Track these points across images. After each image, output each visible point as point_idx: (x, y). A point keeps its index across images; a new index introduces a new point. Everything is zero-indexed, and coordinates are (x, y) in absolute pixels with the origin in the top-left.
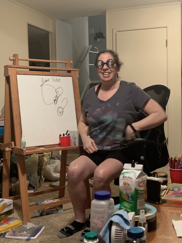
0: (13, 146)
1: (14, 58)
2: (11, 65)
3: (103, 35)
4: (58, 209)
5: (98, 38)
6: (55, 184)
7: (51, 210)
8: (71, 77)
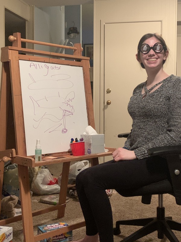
0: (14, 155)
1: (15, 38)
3: (77, 30)
4: (66, 236)
5: (72, 33)
6: (47, 199)
7: (58, 237)
8: (82, 67)
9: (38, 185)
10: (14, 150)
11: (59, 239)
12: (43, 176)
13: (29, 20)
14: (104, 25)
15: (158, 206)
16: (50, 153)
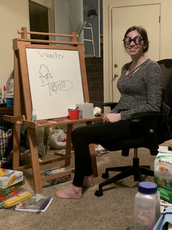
0: (24, 120)
1: (23, 32)
2: (20, 39)
3: (95, 12)
4: (67, 177)
5: (91, 15)
6: (60, 152)
7: (61, 179)
8: (78, 51)
9: (55, 142)
10: (24, 116)
11: (62, 180)
12: (58, 135)
13: (50, 8)
14: (112, 9)
15: (134, 157)
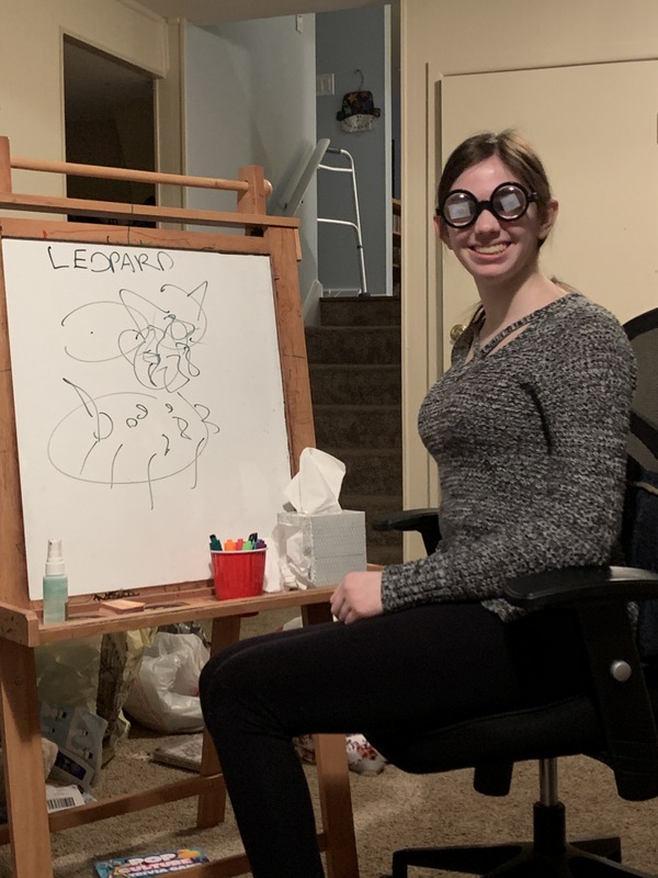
3: (372, 103)
5: (353, 114)
6: (179, 750)
8: (267, 259)
9: (157, 695)
12: (176, 660)
13: (164, 75)
14: (440, 82)
16: (125, 588)
